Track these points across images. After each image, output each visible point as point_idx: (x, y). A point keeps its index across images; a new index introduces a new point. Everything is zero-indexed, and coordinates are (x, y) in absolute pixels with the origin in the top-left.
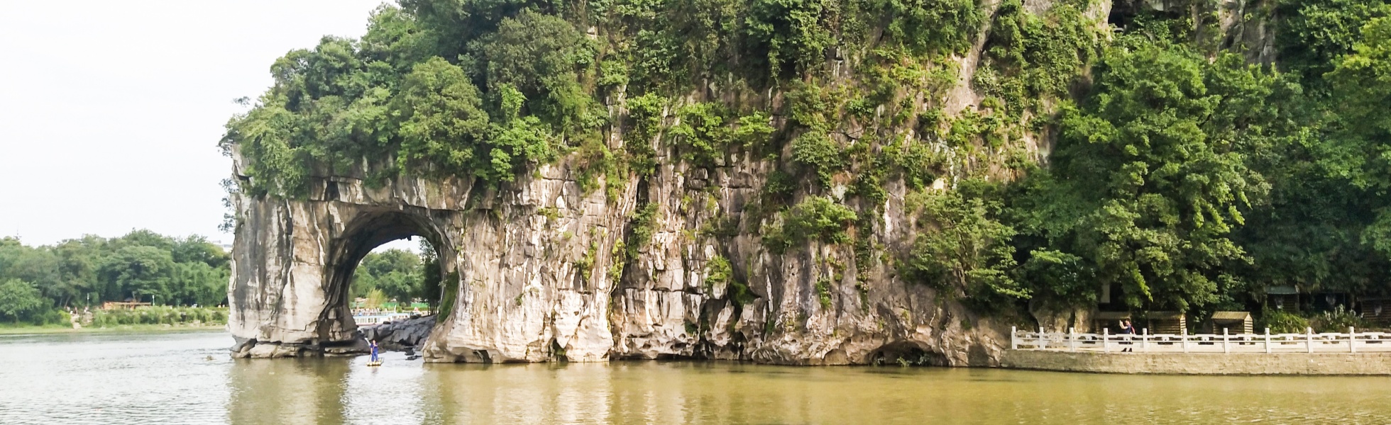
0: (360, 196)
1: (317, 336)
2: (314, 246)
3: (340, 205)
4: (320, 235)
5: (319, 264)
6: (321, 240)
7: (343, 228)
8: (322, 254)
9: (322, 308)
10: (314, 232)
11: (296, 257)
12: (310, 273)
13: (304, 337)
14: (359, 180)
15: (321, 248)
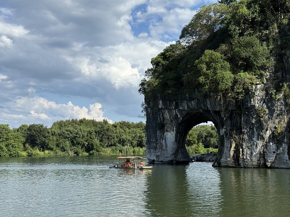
0: (186, 107)
1: (175, 159)
2: (172, 126)
3: (180, 110)
4: (174, 122)
5: (174, 133)
6: (174, 124)
7: (181, 119)
8: (175, 129)
9: (176, 149)
10: (172, 121)
11: (166, 130)
13: (170, 159)
14: (186, 100)
15: (174, 127)
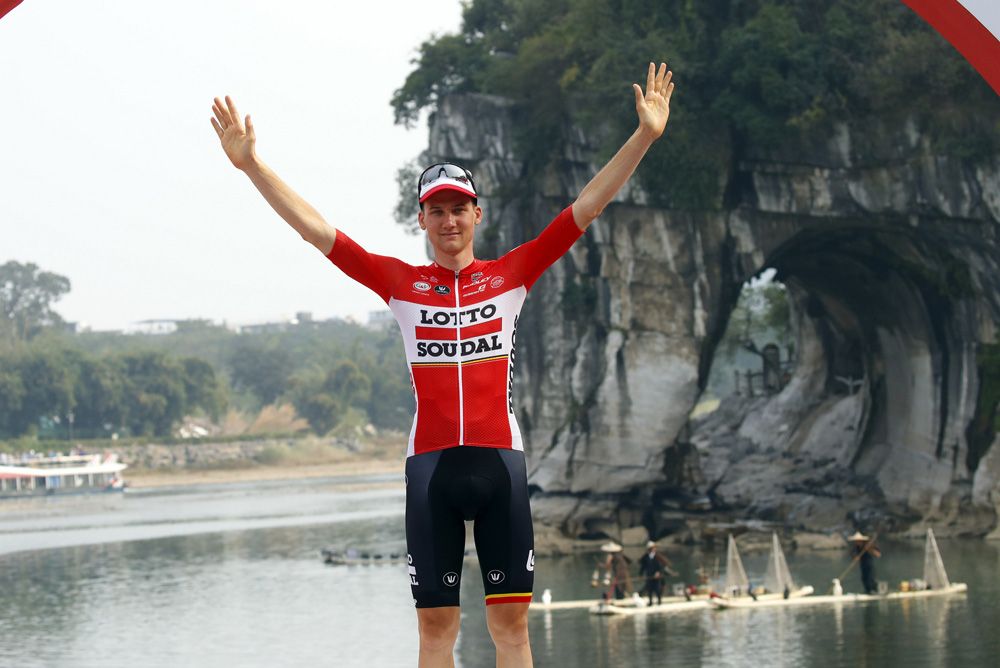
1: (664, 479)
2: (681, 299)
3: (755, 216)
4: (703, 277)
5: (691, 333)
6: (702, 287)
7: (759, 262)
8: (700, 314)
10: (690, 272)
12: (668, 352)
14: (822, 168)
15: (699, 303)
